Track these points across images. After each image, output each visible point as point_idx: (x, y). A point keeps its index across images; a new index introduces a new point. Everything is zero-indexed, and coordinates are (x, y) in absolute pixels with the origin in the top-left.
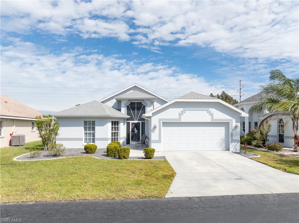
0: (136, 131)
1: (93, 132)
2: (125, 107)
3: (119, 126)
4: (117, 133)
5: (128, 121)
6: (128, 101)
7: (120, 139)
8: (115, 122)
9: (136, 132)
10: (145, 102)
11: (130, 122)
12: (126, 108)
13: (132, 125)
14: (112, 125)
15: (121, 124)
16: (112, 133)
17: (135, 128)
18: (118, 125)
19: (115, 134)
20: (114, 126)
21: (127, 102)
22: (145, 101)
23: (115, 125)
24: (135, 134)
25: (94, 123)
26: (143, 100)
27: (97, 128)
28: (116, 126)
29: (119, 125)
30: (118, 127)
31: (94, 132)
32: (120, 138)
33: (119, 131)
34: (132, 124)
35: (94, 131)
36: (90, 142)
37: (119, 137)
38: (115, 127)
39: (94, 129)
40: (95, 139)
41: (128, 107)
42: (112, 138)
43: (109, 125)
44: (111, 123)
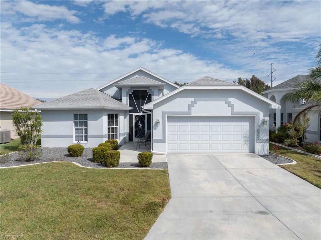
0: (141, 125)
1: (85, 128)
2: (127, 96)
3: (118, 120)
4: (116, 128)
5: (130, 114)
6: (130, 89)
7: (119, 136)
8: (113, 115)
9: (140, 127)
11: (133, 114)
12: (128, 97)
13: (135, 117)
14: (109, 118)
15: (120, 117)
16: (109, 129)
17: (140, 122)
18: (116, 118)
19: (113, 129)
20: (111, 120)
22: (150, 88)
23: (113, 118)
24: (140, 129)
25: (86, 116)
26: (148, 87)
27: (89, 122)
28: (114, 120)
29: (118, 118)
30: (116, 122)
31: (86, 127)
33: (118, 126)
34: (136, 116)
35: (87, 126)
36: (82, 140)
37: (118, 133)
38: (113, 122)
39: (86, 125)
40: (88, 137)
41: (130, 96)
42: (109, 135)
43: (105, 119)
44: (107, 117)
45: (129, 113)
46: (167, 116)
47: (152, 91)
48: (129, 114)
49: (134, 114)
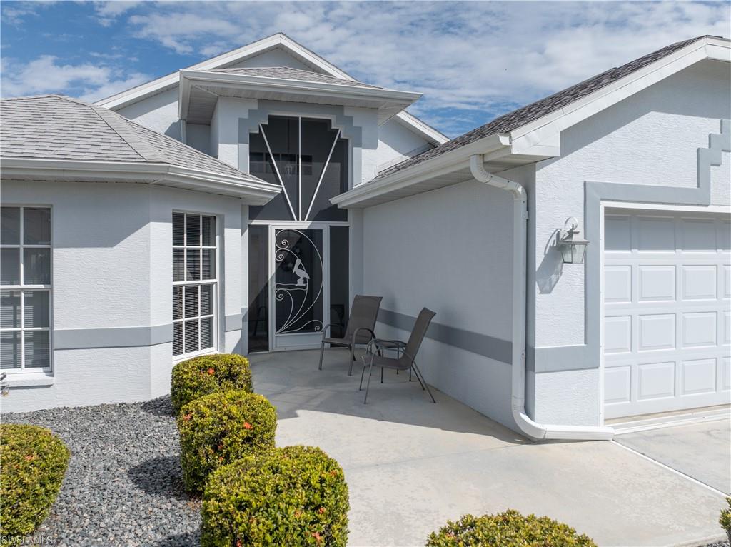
0: (302, 274)
1: (36, 292)
2: (240, 141)
3: (217, 247)
4: (208, 289)
5: (255, 222)
6: (255, 107)
7: (223, 330)
8: (193, 220)
9: (300, 283)
10: (350, 119)
11: (267, 227)
12: (246, 147)
13: (278, 240)
14: (177, 239)
15: (227, 231)
16: (177, 291)
17: (298, 262)
18: (209, 240)
19: (192, 295)
20: (185, 247)
21: (251, 111)
22: (347, 113)
23: (193, 240)
24: (298, 294)
25: (40, 220)
26: (338, 107)
27: (64, 259)
28: (201, 247)
29: (218, 238)
30: (209, 255)
31: (42, 286)
32: (223, 319)
33: (217, 280)
34: (281, 235)
35: (47, 280)
36: (16, 365)
37: (215, 316)
38: (193, 255)
39: (42, 271)
40: (56, 341)
41: (255, 140)
42: (178, 327)
43: (159, 235)
44: (168, 227)
45: (251, 218)
46: (607, 209)
47: (355, 124)
48: (249, 225)
49: (274, 225)
